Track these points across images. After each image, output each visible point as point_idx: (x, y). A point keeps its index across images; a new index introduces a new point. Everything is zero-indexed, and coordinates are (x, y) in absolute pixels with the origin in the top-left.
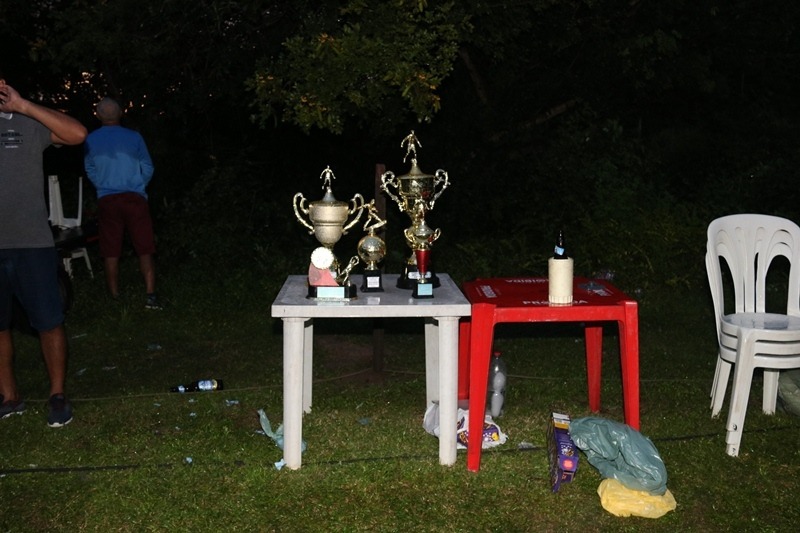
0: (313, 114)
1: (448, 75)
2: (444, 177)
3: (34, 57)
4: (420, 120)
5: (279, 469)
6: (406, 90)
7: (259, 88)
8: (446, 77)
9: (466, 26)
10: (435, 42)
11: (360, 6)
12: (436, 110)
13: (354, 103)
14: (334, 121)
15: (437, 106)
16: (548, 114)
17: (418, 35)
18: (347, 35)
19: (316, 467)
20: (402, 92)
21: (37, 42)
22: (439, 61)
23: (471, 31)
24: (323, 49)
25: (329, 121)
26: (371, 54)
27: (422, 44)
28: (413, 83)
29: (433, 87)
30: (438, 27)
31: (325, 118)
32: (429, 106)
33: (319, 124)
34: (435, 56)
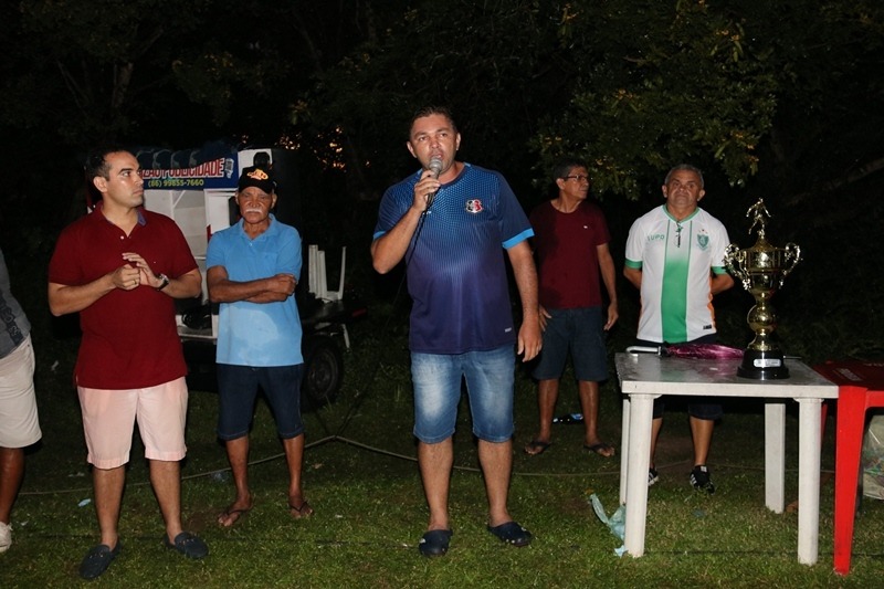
0: (610, 179)
1: (766, 132)
2: (795, 252)
3: (294, 121)
4: (732, 184)
5: (620, 555)
6: (720, 150)
7: (544, 150)
8: (764, 135)
9: (786, 75)
10: (749, 95)
11: (658, 57)
12: (753, 173)
13: (653, 166)
14: (631, 186)
15: (754, 168)
16: (862, 170)
17: (730, 88)
18: (647, 89)
19: (658, 556)
20: (714, 153)
21: (297, 104)
22: (755, 116)
23: (794, 81)
24: (618, 106)
25: (626, 185)
26: (677, 111)
27: (734, 98)
28: (728, 143)
29: (750, 147)
30: (754, 78)
31: (622, 183)
32: (744, 168)
33: (614, 189)
34: (751, 111)
